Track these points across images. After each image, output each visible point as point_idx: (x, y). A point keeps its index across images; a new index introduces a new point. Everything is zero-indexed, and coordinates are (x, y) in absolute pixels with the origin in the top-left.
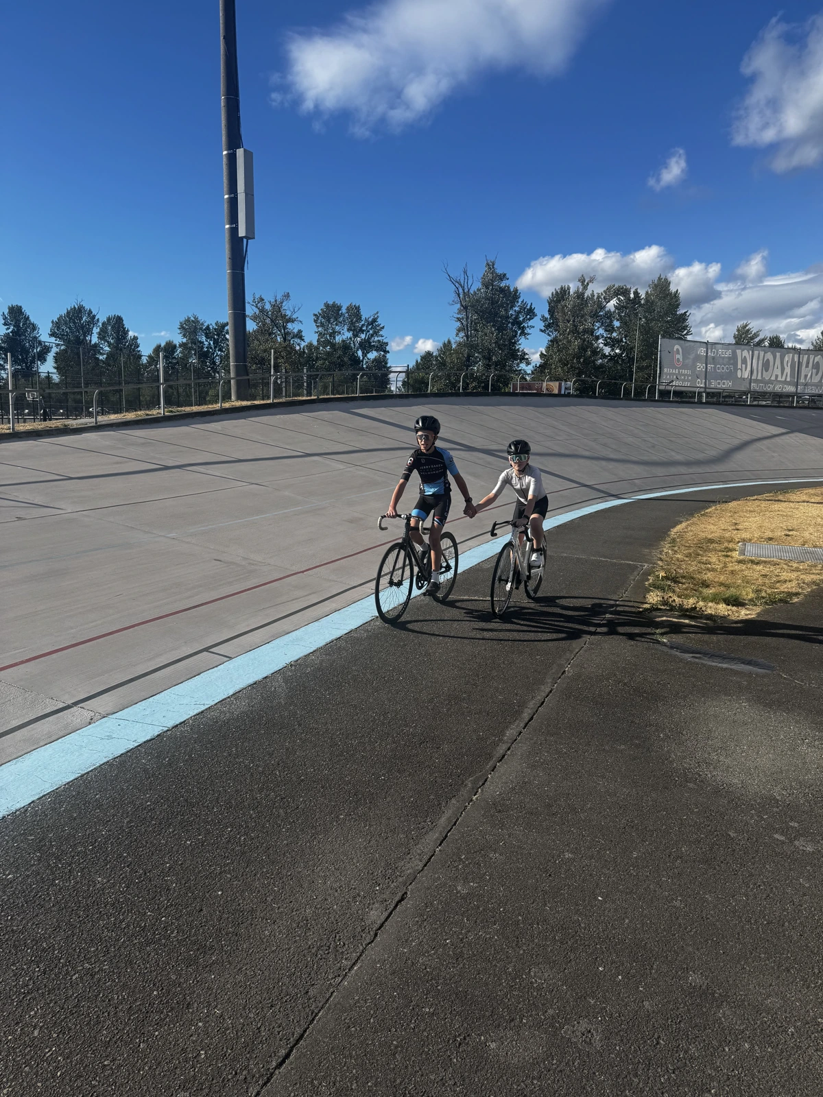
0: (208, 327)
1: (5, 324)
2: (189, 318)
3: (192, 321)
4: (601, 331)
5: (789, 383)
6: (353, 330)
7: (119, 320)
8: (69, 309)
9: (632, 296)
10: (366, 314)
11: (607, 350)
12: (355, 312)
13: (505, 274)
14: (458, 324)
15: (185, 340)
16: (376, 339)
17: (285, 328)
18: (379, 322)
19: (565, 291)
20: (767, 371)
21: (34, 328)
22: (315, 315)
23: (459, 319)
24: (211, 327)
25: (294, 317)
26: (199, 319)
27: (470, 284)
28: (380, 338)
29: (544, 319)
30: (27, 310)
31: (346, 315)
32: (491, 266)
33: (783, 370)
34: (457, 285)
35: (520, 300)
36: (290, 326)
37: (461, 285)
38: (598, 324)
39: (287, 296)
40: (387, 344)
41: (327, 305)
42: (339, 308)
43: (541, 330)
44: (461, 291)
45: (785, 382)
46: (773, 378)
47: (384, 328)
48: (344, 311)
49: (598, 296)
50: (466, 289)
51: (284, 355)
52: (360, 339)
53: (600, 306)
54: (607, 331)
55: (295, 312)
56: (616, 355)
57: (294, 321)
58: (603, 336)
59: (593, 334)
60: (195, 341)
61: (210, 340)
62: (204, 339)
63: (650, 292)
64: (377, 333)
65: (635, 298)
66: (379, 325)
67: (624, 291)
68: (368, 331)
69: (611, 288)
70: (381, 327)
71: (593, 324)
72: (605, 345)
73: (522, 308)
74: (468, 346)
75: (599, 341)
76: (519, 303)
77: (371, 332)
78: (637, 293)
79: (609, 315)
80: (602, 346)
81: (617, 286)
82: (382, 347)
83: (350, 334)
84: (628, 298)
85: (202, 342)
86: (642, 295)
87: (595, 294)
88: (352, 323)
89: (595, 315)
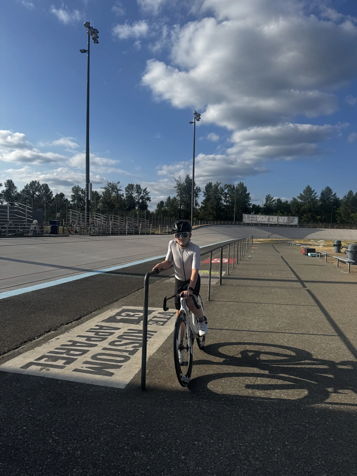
0: (83, 189)
1: (6, 187)
2: (76, 186)
3: (77, 187)
4: (223, 198)
5: (267, 222)
6: (138, 193)
7: (47, 185)
9: (232, 187)
10: (143, 187)
11: (225, 203)
12: (138, 187)
14: (177, 194)
15: (74, 194)
16: (147, 196)
17: (117, 193)
19: (210, 184)
21: (15, 188)
22: (125, 188)
23: (177, 192)
24: (84, 190)
25: (121, 189)
26: (79, 186)
28: (148, 196)
29: (204, 192)
30: (14, 182)
31: (136, 188)
35: (196, 186)
36: (119, 192)
39: (119, 182)
41: (129, 185)
42: (133, 185)
43: (203, 196)
44: (178, 183)
47: (149, 192)
48: (135, 186)
49: (222, 188)
50: (180, 183)
51: (117, 201)
52: (141, 196)
53: (223, 190)
54: (225, 198)
55: (120, 187)
56: (228, 205)
57: (120, 190)
58: (224, 200)
59: (221, 199)
60: (78, 194)
61: (83, 194)
62: (81, 194)
63: (237, 186)
64: (147, 194)
65: (233, 188)
66: (147, 191)
67: (230, 186)
68: (143, 193)
69: (226, 185)
70: (148, 192)
71: (221, 196)
72: (224, 202)
73: (197, 188)
74: (180, 201)
75: (223, 201)
76: (196, 187)
77: (145, 194)
78: (234, 186)
79: (226, 194)
80: (223, 203)
81: (228, 185)
82: (149, 199)
83: (137, 194)
84: (231, 188)
85: (80, 195)
86: (235, 187)
87: (221, 187)
88: (137, 190)
89: (222, 194)
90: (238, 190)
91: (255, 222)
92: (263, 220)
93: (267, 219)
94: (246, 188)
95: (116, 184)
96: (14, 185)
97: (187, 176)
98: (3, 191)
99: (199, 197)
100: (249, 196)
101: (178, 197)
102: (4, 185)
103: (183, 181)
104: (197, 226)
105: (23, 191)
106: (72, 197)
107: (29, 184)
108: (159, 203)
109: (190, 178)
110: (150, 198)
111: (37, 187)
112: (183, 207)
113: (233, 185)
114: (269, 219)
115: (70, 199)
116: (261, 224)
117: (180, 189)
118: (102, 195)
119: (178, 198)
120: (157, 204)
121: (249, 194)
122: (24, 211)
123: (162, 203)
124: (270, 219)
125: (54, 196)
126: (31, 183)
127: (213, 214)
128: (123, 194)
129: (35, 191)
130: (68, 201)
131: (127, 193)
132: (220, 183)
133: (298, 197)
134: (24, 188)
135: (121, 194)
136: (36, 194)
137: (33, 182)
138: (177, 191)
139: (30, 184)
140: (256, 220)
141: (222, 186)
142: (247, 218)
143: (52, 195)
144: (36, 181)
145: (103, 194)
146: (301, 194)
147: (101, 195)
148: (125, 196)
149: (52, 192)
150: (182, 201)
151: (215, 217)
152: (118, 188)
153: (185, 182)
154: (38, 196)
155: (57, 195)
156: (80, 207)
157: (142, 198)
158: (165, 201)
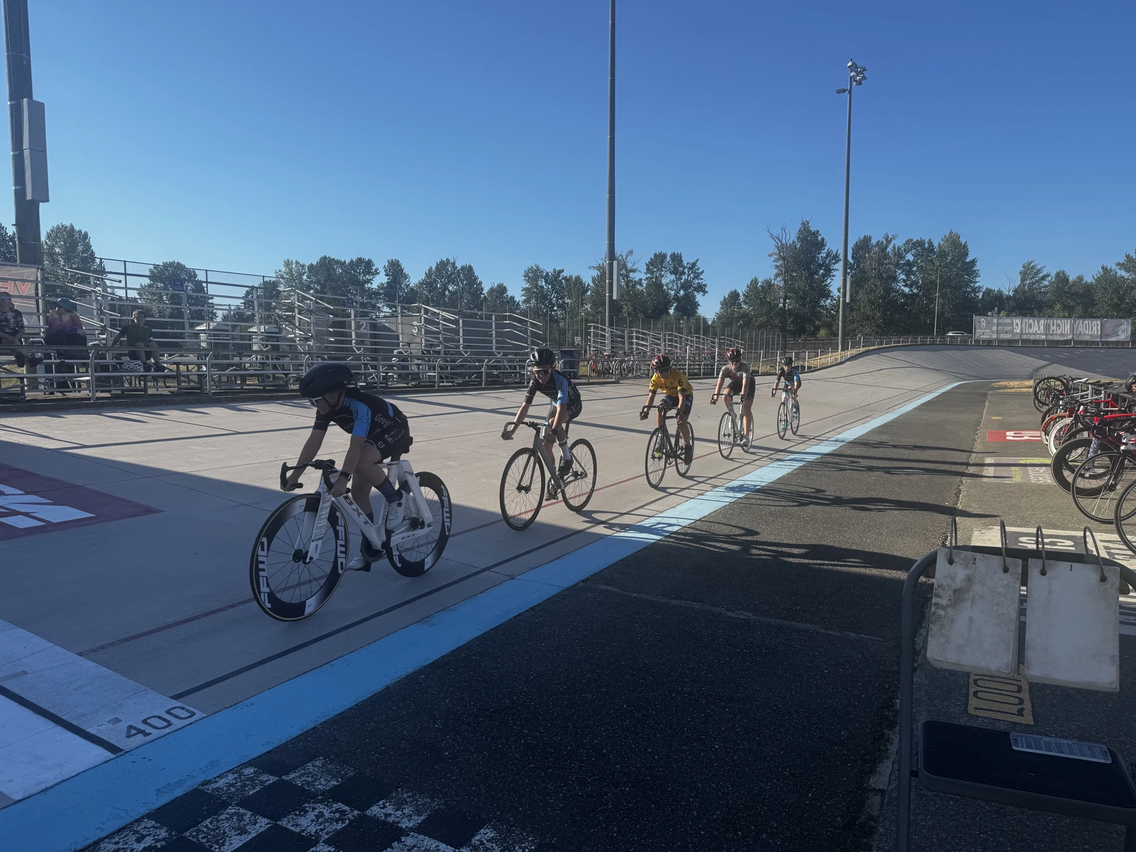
0: (547, 274)
1: (386, 275)
2: (532, 267)
3: (535, 270)
4: (903, 276)
5: (1043, 334)
6: (675, 274)
7: (470, 268)
8: (438, 262)
10: (686, 260)
11: (907, 290)
12: (677, 258)
13: (818, 232)
15: (528, 285)
16: (697, 281)
17: (628, 277)
18: (699, 266)
19: (867, 240)
20: (1031, 328)
21: (406, 277)
22: (646, 264)
23: (777, 267)
24: (550, 274)
25: (635, 267)
26: (540, 267)
27: (787, 239)
28: (699, 281)
30: (403, 265)
31: (670, 261)
32: (805, 225)
33: (1039, 328)
34: (777, 240)
35: (826, 248)
36: (632, 275)
37: (779, 239)
38: (899, 271)
39: (631, 252)
40: (705, 285)
41: (655, 255)
42: (664, 256)
44: (780, 244)
45: (1040, 334)
46: (1034, 332)
47: (703, 272)
48: (668, 258)
49: (899, 249)
50: (784, 242)
51: (627, 298)
52: (682, 281)
53: (901, 256)
54: (906, 275)
55: (635, 264)
56: (914, 294)
57: (634, 271)
58: (904, 281)
59: (895, 279)
60: (536, 286)
61: (549, 284)
62: (544, 284)
63: (942, 243)
64: (697, 276)
65: (929, 247)
66: (698, 269)
67: (920, 243)
68: (689, 275)
69: (908, 242)
70: (700, 271)
71: (895, 272)
72: (905, 286)
73: (828, 254)
74: (785, 288)
75: (900, 284)
76: (826, 251)
77: (692, 276)
78: (930, 243)
79: (908, 263)
80: (902, 288)
81: (914, 240)
82: (702, 289)
83: (673, 277)
84: (924, 249)
85: (542, 287)
86: (936, 245)
87: (897, 247)
88: (675, 268)
89: (897, 265)
90: (942, 254)
91: (1008, 336)
92: (1031, 331)
93: (1042, 327)
94: (965, 246)
95: (624, 257)
96: (403, 270)
97: (803, 224)
98: (382, 284)
99: (834, 276)
100: (975, 269)
101: (779, 279)
102: (382, 273)
103: (792, 237)
104: (855, 352)
105: (421, 284)
106: (524, 292)
107: (434, 268)
108: (727, 296)
109: (811, 229)
110: (704, 285)
111: (452, 274)
112: (789, 305)
113: (930, 240)
114: (1047, 327)
115: (520, 298)
116: (1025, 341)
117: (784, 259)
118: (591, 284)
119: (779, 282)
120: (722, 299)
121: (973, 262)
122: (525, 332)
123: (734, 296)
124: (1052, 327)
125: (485, 291)
126: (438, 265)
127: (873, 318)
128: (641, 280)
129: (446, 283)
130: (515, 302)
131: (649, 275)
132: (894, 237)
133: (1118, 264)
134: (423, 276)
135: (637, 279)
136: (449, 290)
137: (442, 262)
138: (775, 263)
139: (437, 268)
140: (1012, 332)
141: (899, 243)
142: (985, 327)
143: (482, 289)
144: (449, 260)
145: (593, 282)
146: (1128, 256)
147: (588, 285)
148: (644, 283)
149: (481, 283)
150: (789, 288)
151: (878, 326)
152: (629, 265)
153: (798, 238)
154: (453, 293)
155: (492, 290)
156: (541, 315)
157: (686, 286)
158: (742, 290)
